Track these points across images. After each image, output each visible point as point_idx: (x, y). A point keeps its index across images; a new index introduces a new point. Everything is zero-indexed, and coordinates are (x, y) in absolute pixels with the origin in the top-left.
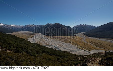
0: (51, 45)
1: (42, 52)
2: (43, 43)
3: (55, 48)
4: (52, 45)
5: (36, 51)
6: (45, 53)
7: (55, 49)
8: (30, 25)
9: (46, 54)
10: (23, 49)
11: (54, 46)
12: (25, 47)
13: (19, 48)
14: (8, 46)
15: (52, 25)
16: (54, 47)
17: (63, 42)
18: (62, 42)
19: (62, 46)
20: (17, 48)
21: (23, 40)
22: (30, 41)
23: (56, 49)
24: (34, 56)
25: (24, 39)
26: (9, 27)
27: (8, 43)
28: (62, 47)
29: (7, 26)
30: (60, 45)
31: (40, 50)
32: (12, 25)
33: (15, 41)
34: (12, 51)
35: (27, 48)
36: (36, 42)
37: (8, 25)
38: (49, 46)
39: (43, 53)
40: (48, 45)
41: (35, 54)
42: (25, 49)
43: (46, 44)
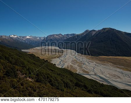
0: (93, 73)
1: (75, 86)
2: (77, 69)
3: (103, 81)
4: (95, 75)
5: (64, 82)
6: (79, 88)
7: (101, 83)
8: (54, 35)
9: (83, 90)
10: (45, 78)
11: (99, 76)
12: (49, 76)
13: (41, 77)
14: (28, 72)
15: (95, 32)
16: (101, 78)
17: (121, 70)
18: (118, 70)
19: (119, 77)
20: (37, 75)
21: (45, 61)
22: (55, 64)
23: (105, 83)
24: (61, 90)
25: (47, 61)
26: (24, 39)
27: (27, 67)
28: (119, 80)
29: (21, 38)
30: (114, 76)
31: (71, 81)
32: (28, 37)
33: (34, 64)
34: (32, 79)
35: (52, 77)
36: (65, 66)
37: (23, 37)
38: (89, 75)
39: (77, 88)
40: (87, 73)
41: (63, 87)
42: (48, 77)
43: (84, 71)
